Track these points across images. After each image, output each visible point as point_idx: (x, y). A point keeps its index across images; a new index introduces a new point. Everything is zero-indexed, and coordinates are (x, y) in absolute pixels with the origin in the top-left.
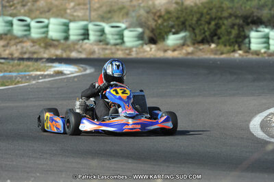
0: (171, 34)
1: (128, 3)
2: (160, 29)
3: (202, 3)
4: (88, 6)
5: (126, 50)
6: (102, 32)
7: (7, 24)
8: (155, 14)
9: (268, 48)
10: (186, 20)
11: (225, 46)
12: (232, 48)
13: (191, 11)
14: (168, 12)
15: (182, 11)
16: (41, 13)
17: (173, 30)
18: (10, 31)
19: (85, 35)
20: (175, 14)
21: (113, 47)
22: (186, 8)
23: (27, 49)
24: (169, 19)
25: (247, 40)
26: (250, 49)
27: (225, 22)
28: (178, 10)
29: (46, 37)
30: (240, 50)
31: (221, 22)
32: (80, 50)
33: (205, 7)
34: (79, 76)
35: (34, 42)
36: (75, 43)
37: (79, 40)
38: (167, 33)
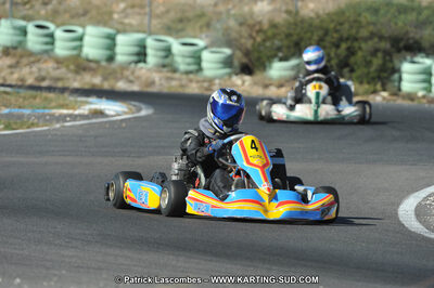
0: (276, 59)
1: (211, 9)
2: (259, 52)
3: (328, 14)
4: (147, 10)
5: (204, 81)
6: (168, 51)
7: (18, 32)
8: (251, 27)
9: (430, 91)
10: (301, 39)
11: (361, 83)
12: (372, 88)
13: (311, 25)
14: (274, 26)
15: (296, 24)
16: (72, 17)
17: (280, 55)
18: (21, 44)
19: (141, 55)
20: (284, 29)
21: (184, 77)
22: (302, 21)
23: (48, 73)
24: (274, 36)
25: (396, 76)
26: (399, 89)
27: (363, 45)
28: (290, 24)
29: (79, 56)
30: (384, 90)
31: (356, 44)
32: (131, 78)
33: (332, 21)
34: (129, 119)
35: (59, 61)
36: (124, 67)
37: (130, 63)
38: (271, 58)
